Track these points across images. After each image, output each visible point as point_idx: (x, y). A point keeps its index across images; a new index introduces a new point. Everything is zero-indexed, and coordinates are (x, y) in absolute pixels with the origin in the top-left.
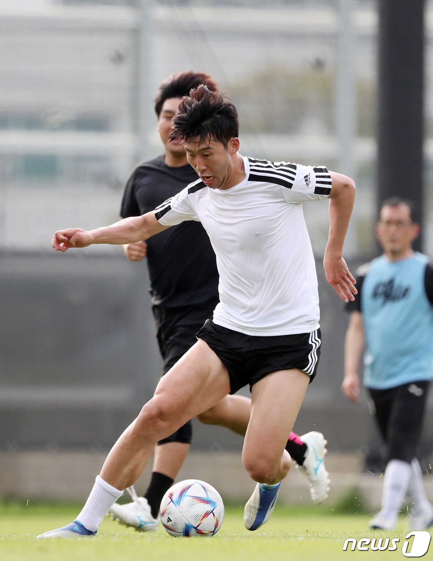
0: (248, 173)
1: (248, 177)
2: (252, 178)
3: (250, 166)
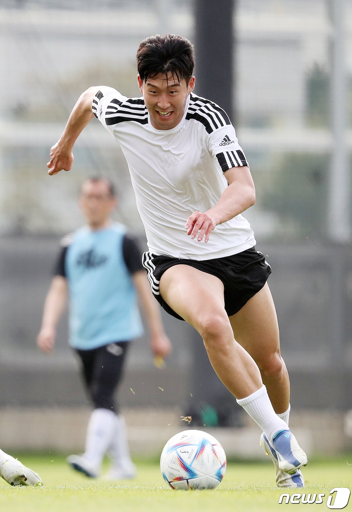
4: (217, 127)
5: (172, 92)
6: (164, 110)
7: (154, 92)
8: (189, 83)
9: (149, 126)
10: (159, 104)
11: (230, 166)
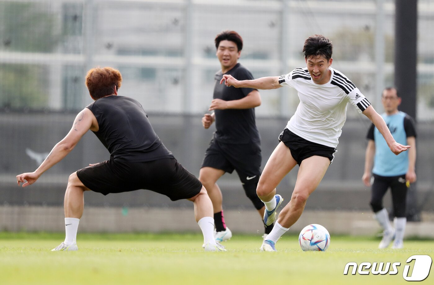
0: (331, 79)
1: (330, 81)
2: (333, 83)
3: (334, 76)
4: (351, 91)
5: (320, 65)
6: (316, 73)
7: (312, 65)
8: (329, 61)
9: (312, 82)
10: (314, 71)
11: (365, 108)
